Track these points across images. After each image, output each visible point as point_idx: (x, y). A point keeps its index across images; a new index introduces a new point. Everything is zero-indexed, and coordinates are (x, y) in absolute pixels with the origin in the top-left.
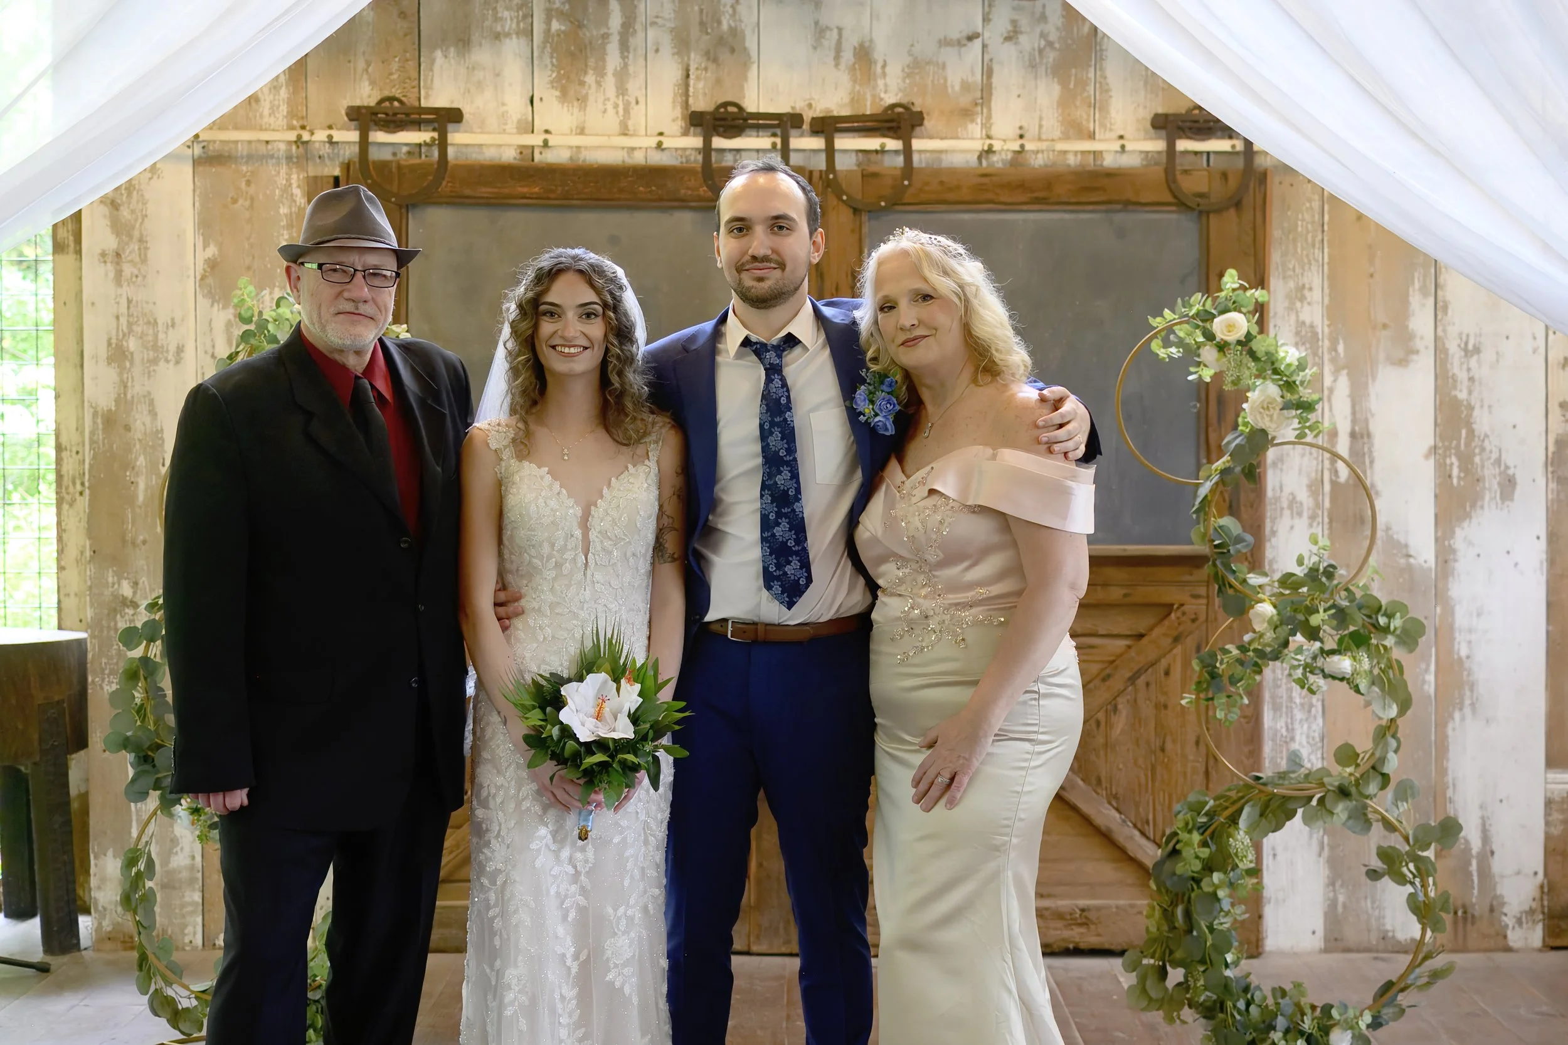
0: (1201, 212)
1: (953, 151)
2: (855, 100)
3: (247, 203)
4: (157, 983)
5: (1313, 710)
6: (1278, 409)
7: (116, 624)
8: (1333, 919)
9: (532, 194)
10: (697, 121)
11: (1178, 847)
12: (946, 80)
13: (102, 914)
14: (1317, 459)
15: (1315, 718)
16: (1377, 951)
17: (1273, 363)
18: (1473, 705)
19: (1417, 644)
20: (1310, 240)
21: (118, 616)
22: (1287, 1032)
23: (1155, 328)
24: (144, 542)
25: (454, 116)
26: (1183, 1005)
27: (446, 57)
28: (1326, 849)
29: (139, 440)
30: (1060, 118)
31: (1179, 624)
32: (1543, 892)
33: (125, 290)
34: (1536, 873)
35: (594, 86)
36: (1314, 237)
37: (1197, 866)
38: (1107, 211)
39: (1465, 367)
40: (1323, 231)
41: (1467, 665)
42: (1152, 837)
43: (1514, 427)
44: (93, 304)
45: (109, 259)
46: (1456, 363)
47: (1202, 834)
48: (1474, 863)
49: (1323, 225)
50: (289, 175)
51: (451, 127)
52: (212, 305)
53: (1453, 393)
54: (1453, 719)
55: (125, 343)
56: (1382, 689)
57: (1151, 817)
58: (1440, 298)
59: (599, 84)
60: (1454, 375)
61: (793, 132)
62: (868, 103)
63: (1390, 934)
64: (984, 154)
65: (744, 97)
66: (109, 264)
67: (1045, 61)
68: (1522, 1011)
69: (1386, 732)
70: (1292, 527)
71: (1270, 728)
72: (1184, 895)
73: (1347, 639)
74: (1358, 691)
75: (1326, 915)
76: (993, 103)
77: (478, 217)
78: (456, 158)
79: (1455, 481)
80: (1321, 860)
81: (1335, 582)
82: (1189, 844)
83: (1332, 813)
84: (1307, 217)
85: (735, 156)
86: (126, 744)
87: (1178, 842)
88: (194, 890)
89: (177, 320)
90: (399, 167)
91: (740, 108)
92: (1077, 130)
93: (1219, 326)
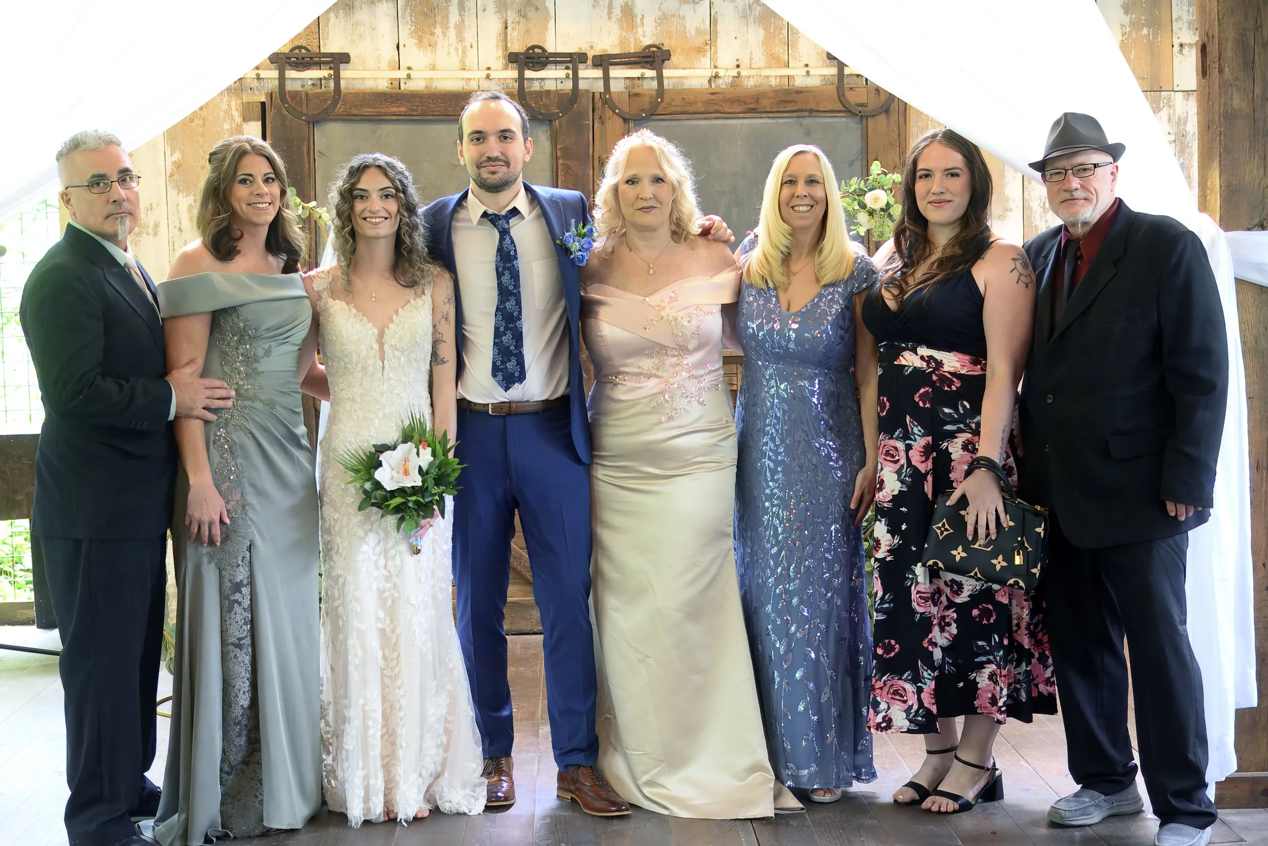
0: (861, 116)
1: (692, 77)
2: (622, 42)
3: (202, 121)
9: (400, 112)
10: (513, 58)
12: (685, 28)
25: (344, 58)
27: (337, 17)
30: (764, 53)
35: (441, 35)
38: (798, 117)
39: (1044, 219)
46: (1037, 217)
50: (229, 101)
51: (342, 66)
52: (179, 194)
59: (444, 34)
60: (1036, 225)
61: (581, 66)
62: (632, 47)
64: (713, 79)
65: (546, 41)
67: (753, 13)
76: (718, 44)
77: (363, 129)
78: (346, 88)
85: (540, 83)
89: (154, 206)
90: (307, 94)
91: (544, 50)
92: (775, 61)
93: (868, 199)
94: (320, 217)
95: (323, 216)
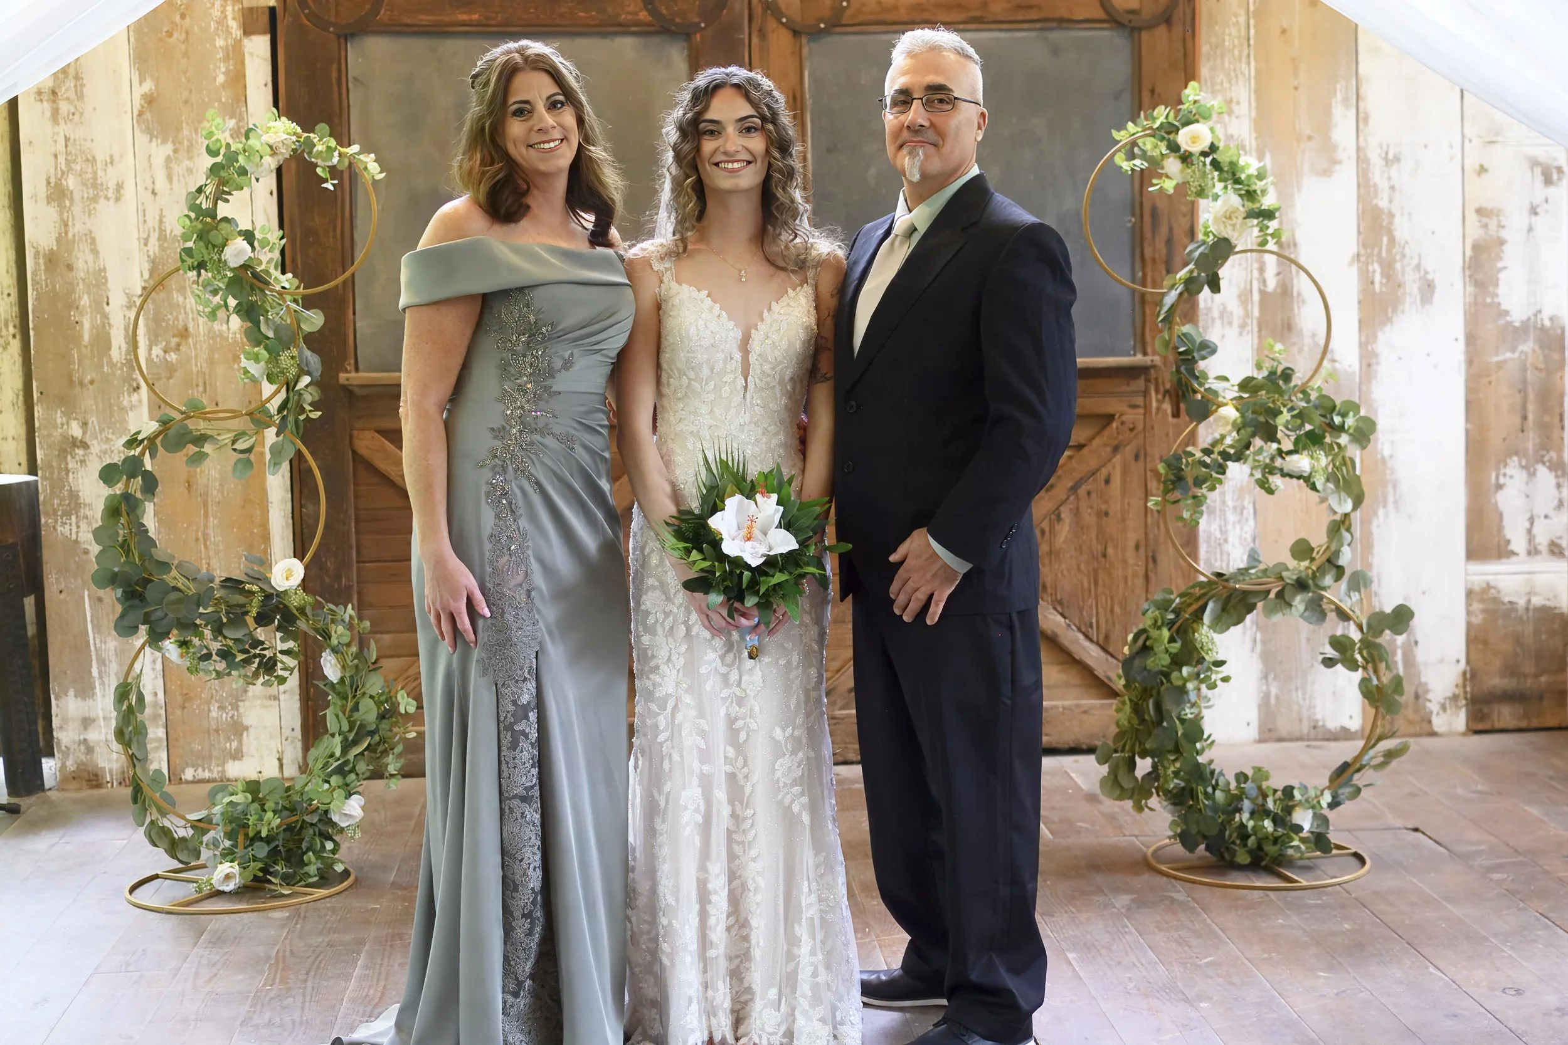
0: (1132, 28)
3: (184, 36)
4: (153, 815)
5: (1245, 512)
6: (1240, 218)
7: (67, 464)
8: (1267, 709)
9: (471, 20)
11: (1148, 643)
13: (67, 753)
14: (1246, 269)
15: (1247, 520)
16: (1309, 740)
17: (1234, 174)
18: (1396, 502)
19: (1369, 440)
20: (1236, 53)
21: (69, 457)
22: (1252, 814)
23: (1118, 142)
24: (92, 382)
26: (1152, 794)
28: (1259, 645)
29: (83, 280)
31: (1118, 434)
32: (1465, 679)
33: (63, 129)
34: (1458, 661)
36: (1241, 52)
37: (1166, 660)
38: (1041, 29)
39: (1386, 176)
40: (1249, 45)
41: (1390, 463)
42: (1095, 639)
43: (1433, 233)
44: (31, 143)
45: (45, 97)
46: (1377, 172)
47: (1169, 629)
48: (1399, 652)
49: (1249, 40)
50: (224, 7)
52: (151, 141)
53: (1375, 201)
54: (1376, 514)
55: (64, 182)
56: (1337, 485)
57: (1094, 621)
58: (1361, 110)
60: (1375, 183)
63: (1320, 723)
66: (45, 103)
68: (1459, 790)
69: (1339, 526)
70: (1223, 336)
71: (1204, 531)
72: (1152, 688)
73: (1303, 438)
74: (1313, 488)
75: (1260, 707)
77: (418, 46)
79: (1377, 287)
80: (1256, 656)
81: (1292, 384)
82: (1158, 640)
83: (1290, 605)
84: (1234, 32)
86: (113, 580)
87: (1147, 638)
88: (157, 726)
89: (116, 158)
93: (1184, 138)
94: (366, 168)
95: (369, 167)
